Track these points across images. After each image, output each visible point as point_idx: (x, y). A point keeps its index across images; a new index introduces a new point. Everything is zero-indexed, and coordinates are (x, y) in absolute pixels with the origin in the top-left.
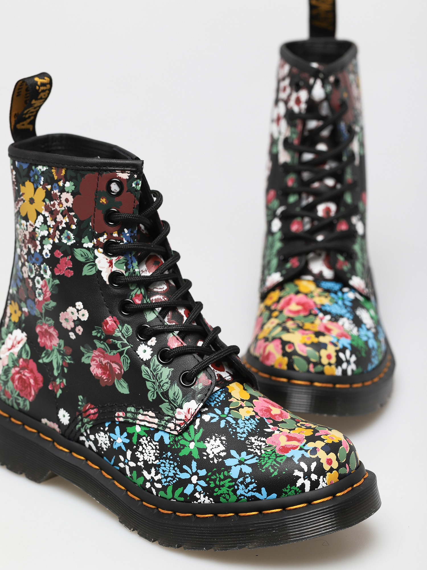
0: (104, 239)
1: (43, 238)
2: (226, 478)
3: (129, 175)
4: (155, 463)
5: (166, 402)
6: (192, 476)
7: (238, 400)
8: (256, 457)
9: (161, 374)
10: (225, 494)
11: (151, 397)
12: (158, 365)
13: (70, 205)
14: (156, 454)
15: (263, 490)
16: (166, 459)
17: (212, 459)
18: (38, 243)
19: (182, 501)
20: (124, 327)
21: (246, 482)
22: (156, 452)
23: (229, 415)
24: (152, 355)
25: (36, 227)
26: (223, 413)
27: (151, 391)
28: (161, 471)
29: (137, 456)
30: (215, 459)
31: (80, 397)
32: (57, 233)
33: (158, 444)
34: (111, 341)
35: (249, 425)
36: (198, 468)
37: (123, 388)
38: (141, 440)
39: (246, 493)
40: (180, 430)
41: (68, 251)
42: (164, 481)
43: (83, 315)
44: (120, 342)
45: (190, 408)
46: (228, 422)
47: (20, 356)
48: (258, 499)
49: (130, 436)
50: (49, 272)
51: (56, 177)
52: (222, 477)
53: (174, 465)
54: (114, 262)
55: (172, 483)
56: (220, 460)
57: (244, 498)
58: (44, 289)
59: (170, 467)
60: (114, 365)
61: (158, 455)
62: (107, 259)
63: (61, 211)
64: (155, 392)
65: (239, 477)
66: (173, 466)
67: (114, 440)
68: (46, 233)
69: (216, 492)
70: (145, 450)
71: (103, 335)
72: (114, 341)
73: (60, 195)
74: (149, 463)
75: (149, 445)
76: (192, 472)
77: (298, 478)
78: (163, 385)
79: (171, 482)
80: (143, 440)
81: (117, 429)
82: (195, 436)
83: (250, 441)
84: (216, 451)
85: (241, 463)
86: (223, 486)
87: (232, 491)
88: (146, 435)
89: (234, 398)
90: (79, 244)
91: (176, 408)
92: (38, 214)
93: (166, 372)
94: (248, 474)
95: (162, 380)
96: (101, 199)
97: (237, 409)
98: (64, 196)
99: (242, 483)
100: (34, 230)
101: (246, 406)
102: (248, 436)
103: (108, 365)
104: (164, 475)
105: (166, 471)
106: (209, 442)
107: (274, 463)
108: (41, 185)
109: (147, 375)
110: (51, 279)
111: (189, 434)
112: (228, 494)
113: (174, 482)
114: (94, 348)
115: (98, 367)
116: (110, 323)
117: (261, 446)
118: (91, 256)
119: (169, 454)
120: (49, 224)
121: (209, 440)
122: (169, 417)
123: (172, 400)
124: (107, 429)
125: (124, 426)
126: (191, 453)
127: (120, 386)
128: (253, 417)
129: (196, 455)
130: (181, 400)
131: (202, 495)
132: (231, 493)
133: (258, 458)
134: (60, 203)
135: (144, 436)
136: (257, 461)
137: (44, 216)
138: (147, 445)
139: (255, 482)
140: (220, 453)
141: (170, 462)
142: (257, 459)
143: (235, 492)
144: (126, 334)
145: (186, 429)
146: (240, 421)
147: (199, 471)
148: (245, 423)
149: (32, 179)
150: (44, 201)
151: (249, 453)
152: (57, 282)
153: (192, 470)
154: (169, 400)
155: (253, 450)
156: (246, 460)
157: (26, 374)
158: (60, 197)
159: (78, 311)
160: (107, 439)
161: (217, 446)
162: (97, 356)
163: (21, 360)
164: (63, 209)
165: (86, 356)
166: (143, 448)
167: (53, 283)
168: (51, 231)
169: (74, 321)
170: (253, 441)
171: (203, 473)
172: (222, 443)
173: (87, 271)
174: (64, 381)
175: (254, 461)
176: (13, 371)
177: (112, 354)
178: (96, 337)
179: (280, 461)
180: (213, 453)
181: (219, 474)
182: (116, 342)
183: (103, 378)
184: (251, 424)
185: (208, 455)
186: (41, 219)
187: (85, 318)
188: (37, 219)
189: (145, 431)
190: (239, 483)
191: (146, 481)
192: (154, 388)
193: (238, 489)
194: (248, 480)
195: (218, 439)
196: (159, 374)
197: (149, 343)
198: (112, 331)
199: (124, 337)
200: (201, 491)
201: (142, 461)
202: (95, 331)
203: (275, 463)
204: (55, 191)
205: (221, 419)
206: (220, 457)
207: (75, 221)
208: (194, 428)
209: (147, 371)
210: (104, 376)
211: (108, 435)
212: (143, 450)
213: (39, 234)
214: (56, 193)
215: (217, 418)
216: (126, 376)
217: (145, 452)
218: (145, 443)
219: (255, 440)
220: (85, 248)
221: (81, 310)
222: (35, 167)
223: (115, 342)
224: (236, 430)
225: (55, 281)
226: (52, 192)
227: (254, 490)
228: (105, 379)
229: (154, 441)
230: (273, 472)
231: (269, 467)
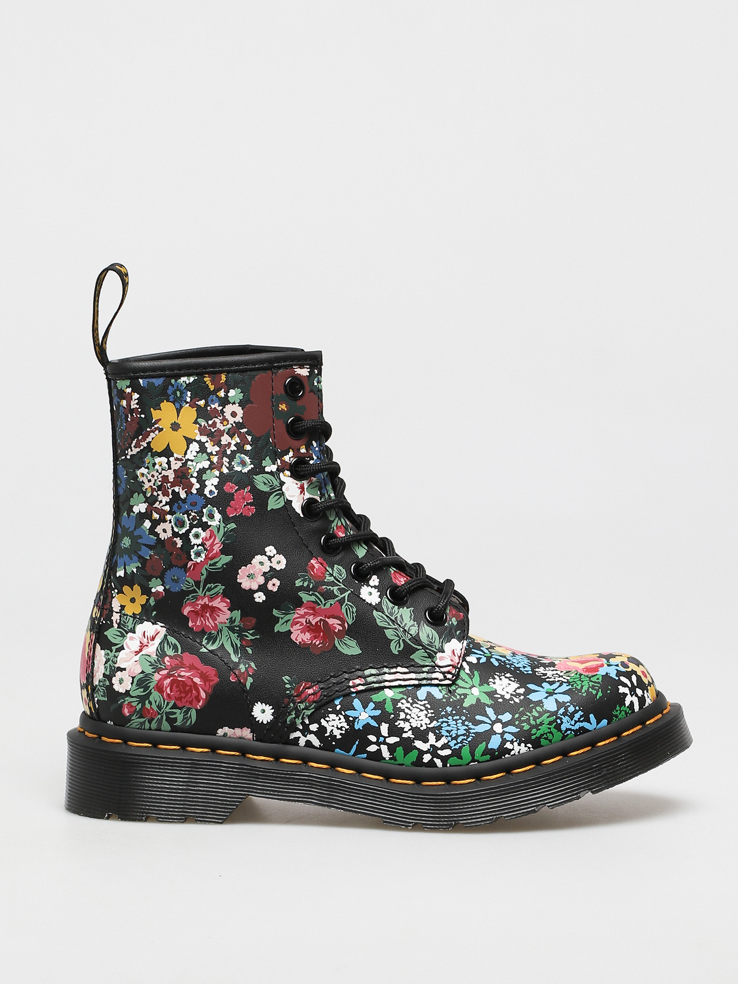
0: (290, 458)
1: (202, 471)
2: (541, 714)
3: (309, 370)
4: (432, 725)
5: (419, 650)
6: (492, 725)
8: (565, 684)
9: (401, 616)
10: (546, 734)
11: (395, 649)
12: (394, 607)
13: (239, 419)
14: (429, 715)
15: (592, 716)
16: (447, 716)
17: (511, 699)
18: (194, 480)
19: (488, 761)
20: (335, 569)
21: (569, 713)
22: (428, 712)
23: (492, 654)
24: (380, 597)
25: (188, 460)
27: (394, 641)
28: (444, 733)
29: (399, 726)
30: (514, 698)
31: (286, 678)
32: (224, 461)
33: (426, 702)
34: (325, 589)
35: (522, 660)
36: (497, 713)
37: (351, 648)
38: (400, 705)
39: (572, 725)
40: (453, 677)
41: (245, 480)
42: (452, 744)
43: (279, 562)
44: (336, 588)
45: (454, 650)
46: (498, 660)
47: (161, 653)
48: (588, 731)
49: (380, 705)
50: (218, 516)
51: (212, 388)
52: (535, 714)
53: (462, 719)
54: (306, 486)
55: (467, 742)
56: (522, 697)
57: (571, 733)
58: (208, 543)
59: (456, 725)
60: (331, 621)
61: (433, 715)
62: (297, 484)
63: (226, 431)
64: (401, 641)
65: (558, 710)
66: (461, 721)
67: (355, 718)
68: (206, 464)
69: (535, 734)
70: (410, 715)
71: (312, 583)
72: (328, 588)
73: (222, 409)
74: (422, 729)
75: (414, 708)
76: (491, 720)
77: (625, 695)
78: (409, 629)
79: (465, 741)
80: (402, 704)
81: (357, 703)
82: (472, 680)
83: (540, 673)
84: (510, 690)
85: (550, 694)
86: (541, 724)
87: (555, 728)
88: (405, 697)
90: (259, 469)
91: (436, 653)
92: (189, 441)
93: (405, 614)
94: (568, 702)
95: (406, 624)
96: (280, 405)
98: (229, 409)
99: (564, 714)
100: (185, 464)
102: (533, 669)
103: (320, 623)
104: (451, 736)
105: (452, 730)
106: (494, 683)
107: (591, 684)
108: (187, 403)
109: (384, 621)
110: (223, 525)
111: (463, 680)
112: (551, 732)
113: (469, 739)
114: (299, 603)
115: (303, 631)
116: (316, 566)
117: (557, 674)
118: (276, 483)
119: (449, 709)
120: (209, 451)
121: (493, 681)
122: (428, 668)
123: (428, 645)
124: (338, 708)
125: (365, 696)
126: (478, 700)
127: (345, 647)
129: (486, 700)
130: (439, 642)
131: (516, 744)
132: (554, 731)
133: (567, 684)
134: (225, 419)
135: (403, 698)
136: (569, 687)
137: (199, 442)
138: (411, 708)
139: (580, 710)
140: (516, 690)
141: (454, 718)
142: (567, 686)
143: (558, 727)
144: (340, 577)
145: (457, 676)
146: (509, 658)
147: (500, 717)
148: (515, 659)
149: (171, 398)
150: (196, 422)
151: (551, 683)
152: (233, 526)
153: (488, 717)
154: (422, 646)
155: (552, 679)
156: (554, 690)
157: (182, 674)
158: (222, 412)
159: (270, 558)
160: (343, 720)
161: (507, 685)
162: (302, 616)
163: (167, 659)
164: (230, 426)
165: (281, 621)
166: (407, 714)
167: (226, 529)
168: (215, 459)
169: (265, 574)
170: (544, 672)
171: (506, 717)
172: (510, 680)
173: (274, 504)
174: (253, 664)
175: (565, 687)
176: (157, 677)
177: (328, 606)
178: (301, 588)
179: (597, 681)
180: (508, 693)
181: (531, 712)
182: (332, 588)
183: (315, 643)
185: (502, 697)
186: (194, 447)
187: (282, 566)
188: (188, 448)
189: (400, 693)
190: (561, 715)
191: (422, 753)
192: (398, 636)
193: (562, 723)
194: (571, 709)
196: (399, 617)
197: (371, 583)
198: (322, 575)
199: (339, 582)
200: (513, 739)
201: (409, 730)
202: (300, 580)
203: (593, 683)
204: (213, 406)
205: (488, 658)
206: (520, 695)
207: (250, 440)
208: (467, 674)
209: (382, 617)
210: (317, 641)
211: (344, 714)
212: (406, 716)
213: (195, 468)
214: (215, 408)
215: (484, 658)
216: (352, 632)
217: (412, 717)
218: (407, 708)
220: (267, 473)
221: (274, 557)
222: (176, 381)
223: (330, 589)
224: (514, 666)
225: (228, 526)
226: (209, 408)
227: (582, 719)
228: (319, 645)
229: (418, 700)
230: (597, 694)
231: (588, 689)
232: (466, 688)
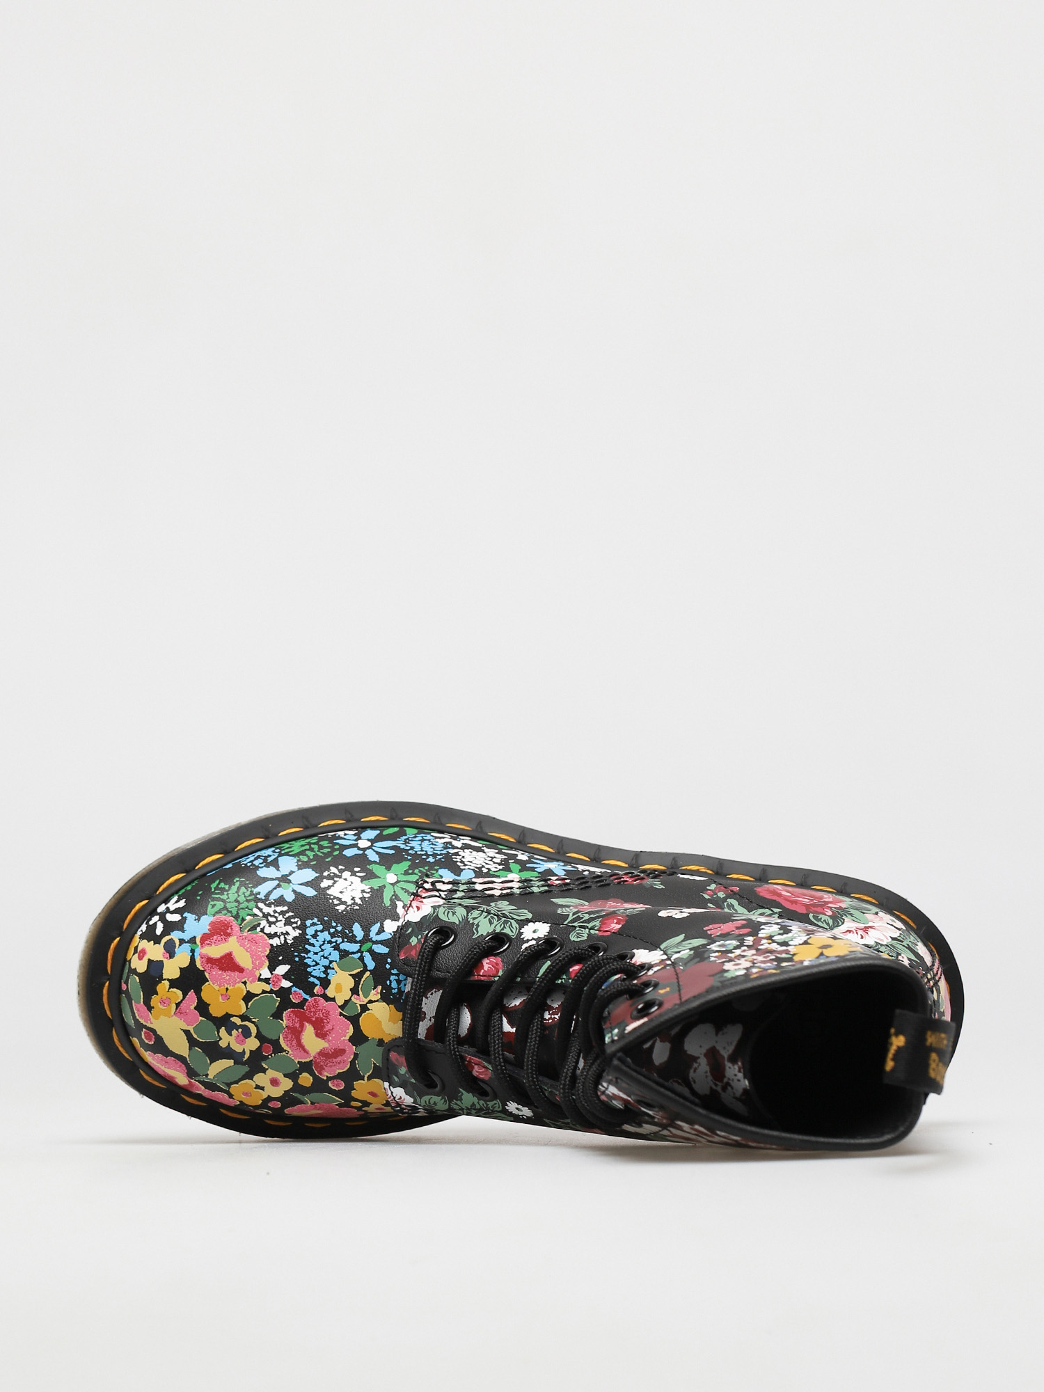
2: (301, 854)
5: (468, 903)
6: (372, 846)
7: (370, 1002)
8: (262, 896)
9: (492, 923)
12: (502, 929)
14: (459, 857)
16: (436, 854)
17: (341, 871)
21: (261, 859)
22: (461, 860)
23: (359, 954)
24: (521, 934)
26: (371, 951)
30: (337, 872)
31: (659, 885)
35: (317, 958)
38: (500, 867)
42: (430, 837)
45: (419, 910)
46: (352, 939)
52: (310, 853)
56: (326, 874)
59: (422, 848)
61: (453, 857)
64: (493, 905)
65: (276, 859)
66: (416, 850)
69: (312, 839)
75: (481, 864)
76: (373, 850)
78: (481, 914)
80: (496, 868)
82: (394, 892)
83: (294, 925)
84: (341, 884)
85: (285, 879)
86: (302, 845)
88: (492, 872)
89: (377, 1001)
91: (444, 904)
93: (486, 927)
94: (262, 868)
95: (485, 918)
97: (357, 977)
99: (268, 856)
101: (350, 999)
102: (304, 934)
104: (431, 842)
105: (428, 845)
106: (363, 891)
107: (224, 897)
111: (406, 891)
113: (405, 838)
116: (613, 926)
117: (270, 923)
119: (429, 859)
121: (364, 894)
123: (454, 907)
126: (388, 868)
128: (325, 983)
129: (377, 869)
130: (438, 912)
131: (341, 833)
133: (258, 896)
135: (495, 871)
136: (255, 891)
138: (484, 864)
140: (334, 883)
141: (425, 852)
142: (259, 893)
146: (335, 955)
147: (359, 852)
148: (326, 958)
151: (281, 901)
153: (375, 852)
155: (279, 909)
156: (279, 886)
161: (344, 890)
166: (491, 861)
170: (289, 929)
171: (350, 852)
172: (339, 899)
175: (263, 889)
179: (215, 902)
180: (346, 879)
181: (316, 855)
184: (317, 964)
185: (354, 874)
190: (273, 855)
192: (497, 907)
194: (258, 862)
195: (350, 902)
196: (495, 922)
197: (533, 943)
200: (345, 836)
201: (488, 852)
203: (222, 897)
205: (366, 939)
206: (329, 877)
208: (401, 900)
215: (373, 935)
217: (484, 858)
218: (490, 865)
219: (287, 933)
224: (329, 933)
229: (473, 869)
230: (219, 885)
231: (230, 888)
232: (404, 881)
